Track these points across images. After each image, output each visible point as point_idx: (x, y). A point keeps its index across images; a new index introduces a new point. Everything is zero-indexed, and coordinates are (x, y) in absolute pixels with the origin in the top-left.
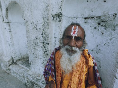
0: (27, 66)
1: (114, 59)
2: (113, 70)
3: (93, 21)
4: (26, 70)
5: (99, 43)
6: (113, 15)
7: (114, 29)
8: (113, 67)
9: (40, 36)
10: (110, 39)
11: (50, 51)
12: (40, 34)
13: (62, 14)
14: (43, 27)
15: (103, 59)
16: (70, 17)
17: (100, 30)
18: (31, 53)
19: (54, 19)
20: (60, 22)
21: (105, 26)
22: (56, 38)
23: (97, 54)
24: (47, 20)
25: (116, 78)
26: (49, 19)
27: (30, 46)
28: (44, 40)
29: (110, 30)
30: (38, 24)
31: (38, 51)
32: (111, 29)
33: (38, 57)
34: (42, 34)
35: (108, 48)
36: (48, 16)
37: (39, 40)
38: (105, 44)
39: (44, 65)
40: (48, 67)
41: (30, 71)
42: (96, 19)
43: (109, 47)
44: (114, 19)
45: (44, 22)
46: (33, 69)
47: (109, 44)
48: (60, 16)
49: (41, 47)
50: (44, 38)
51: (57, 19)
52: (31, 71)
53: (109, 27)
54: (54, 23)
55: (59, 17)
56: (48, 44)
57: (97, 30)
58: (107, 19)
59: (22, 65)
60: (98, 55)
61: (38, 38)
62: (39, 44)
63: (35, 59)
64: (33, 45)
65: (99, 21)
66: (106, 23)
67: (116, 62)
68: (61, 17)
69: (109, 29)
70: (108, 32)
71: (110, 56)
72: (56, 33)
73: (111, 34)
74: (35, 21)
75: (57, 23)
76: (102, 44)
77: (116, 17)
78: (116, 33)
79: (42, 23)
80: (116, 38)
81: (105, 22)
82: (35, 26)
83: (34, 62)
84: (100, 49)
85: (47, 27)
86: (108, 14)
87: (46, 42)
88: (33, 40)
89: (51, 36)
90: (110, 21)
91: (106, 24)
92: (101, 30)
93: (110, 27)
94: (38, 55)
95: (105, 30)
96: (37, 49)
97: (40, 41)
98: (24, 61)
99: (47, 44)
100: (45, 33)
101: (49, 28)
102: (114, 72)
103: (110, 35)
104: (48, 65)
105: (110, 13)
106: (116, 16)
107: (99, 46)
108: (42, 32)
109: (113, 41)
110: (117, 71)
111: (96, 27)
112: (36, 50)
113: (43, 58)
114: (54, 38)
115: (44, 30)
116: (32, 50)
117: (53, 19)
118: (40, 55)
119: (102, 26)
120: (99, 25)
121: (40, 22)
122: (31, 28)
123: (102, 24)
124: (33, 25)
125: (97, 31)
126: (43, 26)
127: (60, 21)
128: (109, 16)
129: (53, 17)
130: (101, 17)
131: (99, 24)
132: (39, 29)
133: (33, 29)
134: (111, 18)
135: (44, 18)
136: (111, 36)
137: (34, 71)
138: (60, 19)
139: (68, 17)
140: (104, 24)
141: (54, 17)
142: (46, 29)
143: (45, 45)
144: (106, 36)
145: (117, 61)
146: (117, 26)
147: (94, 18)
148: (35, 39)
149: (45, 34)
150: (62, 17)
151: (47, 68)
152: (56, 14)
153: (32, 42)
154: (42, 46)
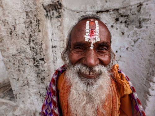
0: (12, 99)
1: (143, 69)
2: (143, 84)
3: (109, 16)
4: (11, 106)
5: (119, 47)
6: (136, 6)
7: (140, 26)
8: (144, 79)
9: (25, 47)
10: (134, 41)
11: (47, 72)
12: (25, 43)
13: (62, 3)
14: (29, 30)
15: (126, 70)
16: (75, 11)
17: (119, 29)
18: (14, 78)
19: (47, 15)
20: (60, 19)
21: (126, 22)
22: (55, 47)
23: (118, 62)
24: (35, 15)
25: (150, 95)
26: (38, 13)
27: (8, 67)
28: (35, 54)
29: (134, 28)
30: (18, 25)
31: (26, 75)
32: (135, 26)
33: (28, 84)
34: (28, 42)
35: (133, 54)
36: (36, 7)
37: (24, 55)
38: (127, 49)
39: (41, 95)
40: (46, 107)
41: (17, 110)
42: (112, 12)
43: (134, 52)
44: (139, 11)
45: (28, 20)
46: (22, 106)
47: (133, 48)
48: (58, 8)
49: (30, 67)
50: (33, 50)
51: (53, 14)
52: (19, 108)
53: (132, 23)
54: (49, 21)
55: (56, 9)
56: (43, 59)
57: (115, 29)
58: (129, 13)
59: (2, 98)
60: (119, 64)
61: (23, 50)
62: (26, 61)
63: (23, 88)
64: (14, 64)
65: (117, 16)
66: (127, 18)
67: (147, 72)
68: (60, 10)
69: (131, 26)
70: (130, 31)
71: (137, 65)
72: (55, 39)
73: (135, 33)
74: (11, 19)
75: (55, 20)
76: (123, 49)
77: (142, 9)
78: (144, 32)
79: (25, 23)
80: (145, 38)
81: (125, 16)
82: (13, 29)
83: (21, 93)
84: (120, 56)
85: (37, 29)
86: (130, 5)
87: (38, 57)
88: (13, 56)
89: (46, 45)
90: (133, 14)
91: (128, 20)
92: (121, 29)
93: (134, 24)
94: (27, 81)
95: (126, 28)
96: (24, 71)
97: (27, 57)
98: (5, 90)
99: (40, 59)
100: (33, 41)
101: (40, 31)
102: (145, 86)
103: (133, 35)
104: (47, 105)
105: (132, 4)
106: (142, 7)
107: (119, 51)
108: (27, 40)
109: (140, 43)
110: (150, 86)
111: (113, 25)
112: (22, 72)
113: (37, 85)
114: (53, 47)
115: (31, 35)
116: (14, 74)
117: (46, 13)
118: (31, 80)
119: (121, 22)
120: (117, 22)
121: (22, 21)
122: (5, 33)
123: (121, 19)
124: (8, 27)
125: (116, 31)
126: (28, 28)
127: (59, 17)
128: (130, 7)
129: (45, 11)
130: (120, 10)
131: (117, 20)
132: (21, 35)
133: (9, 35)
134: (133, 10)
135: (27, 12)
136: (136, 36)
137: (25, 107)
138: (59, 13)
139: (72, 11)
140: (124, 19)
141: (48, 10)
142: (35, 32)
143: (38, 62)
144: (128, 37)
145: (149, 72)
146: (144, 21)
147: (110, 12)
148: (17, 52)
149: (35, 43)
150: (62, 10)
151: (46, 111)
152: (51, 5)
153: (11, 59)
154: (31, 64)
